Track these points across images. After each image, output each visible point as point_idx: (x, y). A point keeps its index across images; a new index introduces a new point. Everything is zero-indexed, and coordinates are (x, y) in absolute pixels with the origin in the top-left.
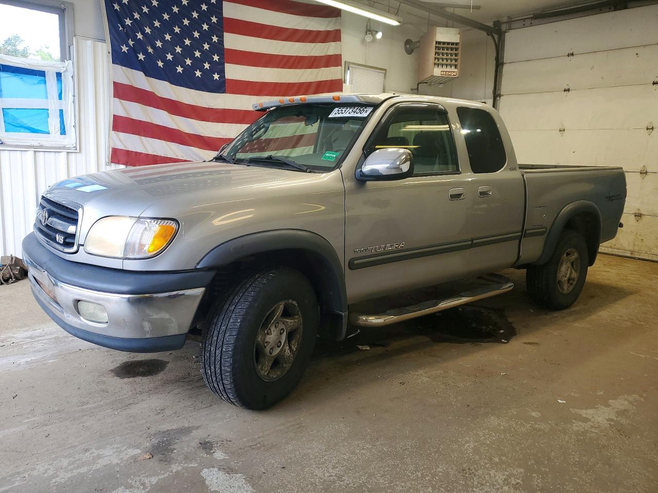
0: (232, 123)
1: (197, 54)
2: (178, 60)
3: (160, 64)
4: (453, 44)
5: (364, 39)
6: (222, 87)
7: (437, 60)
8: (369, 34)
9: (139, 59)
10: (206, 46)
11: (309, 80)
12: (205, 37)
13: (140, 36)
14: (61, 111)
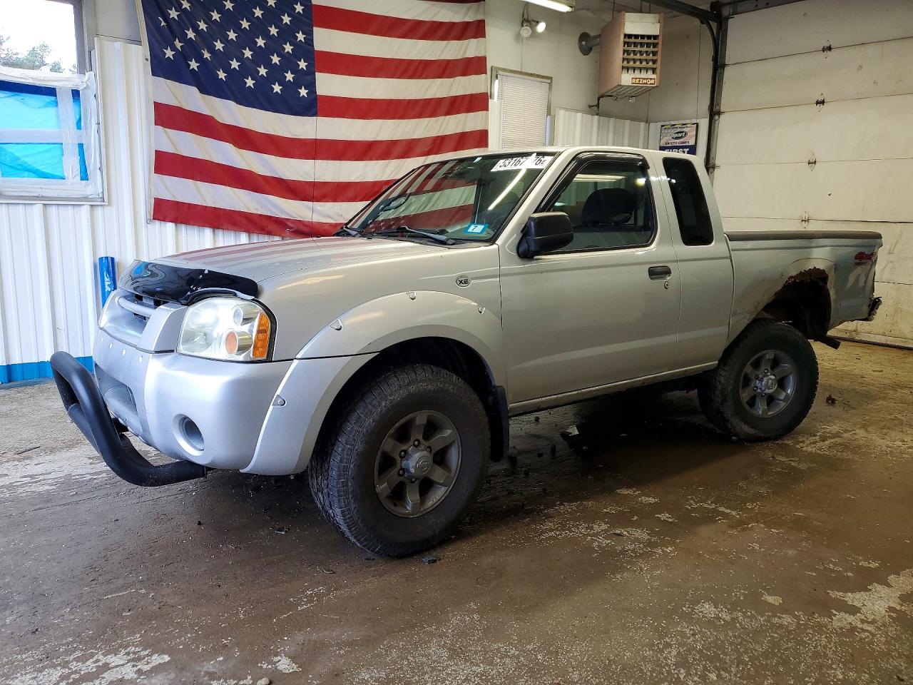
0: (327, 159)
1: (275, 59)
2: (248, 69)
3: (222, 75)
4: (649, 37)
5: (519, 34)
6: (313, 106)
7: (625, 62)
8: (527, 26)
9: (191, 68)
10: (288, 48)
11: (439, 95)
12: (287, 33)
13: (191, 34)
14: (81, 146)
